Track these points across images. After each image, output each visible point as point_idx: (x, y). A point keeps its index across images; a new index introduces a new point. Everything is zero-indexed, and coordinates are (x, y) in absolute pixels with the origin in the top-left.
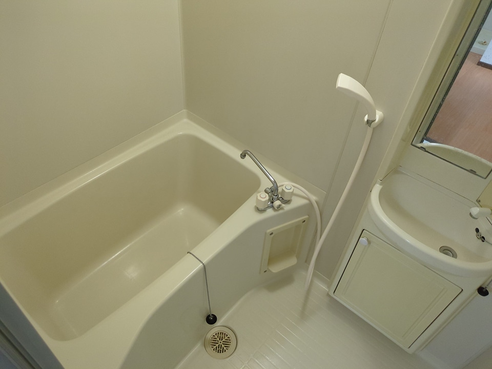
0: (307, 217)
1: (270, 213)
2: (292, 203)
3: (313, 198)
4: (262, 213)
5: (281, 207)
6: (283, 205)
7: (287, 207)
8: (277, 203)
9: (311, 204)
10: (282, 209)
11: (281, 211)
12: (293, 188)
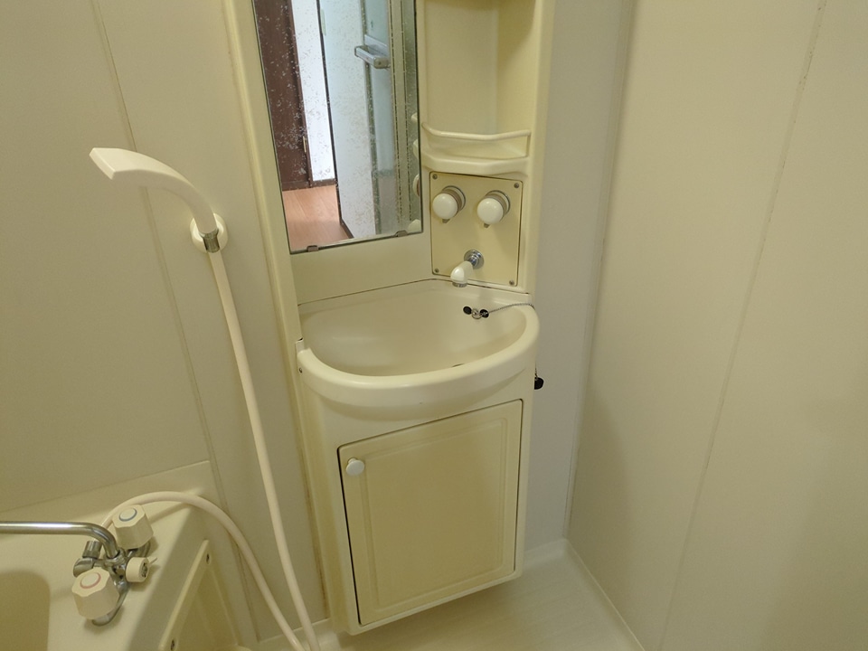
0: (205, 543)
1: (135, 602)
2: (159, 541)
3: (192, 495)
4: (118, 621)
5: (148, 567)
6: (150, 559)
7: (159, 558)
8: (134, 567)
9: (196, 511)
10: (154, 569)
11: (155, 577)
12: (138, 508)
